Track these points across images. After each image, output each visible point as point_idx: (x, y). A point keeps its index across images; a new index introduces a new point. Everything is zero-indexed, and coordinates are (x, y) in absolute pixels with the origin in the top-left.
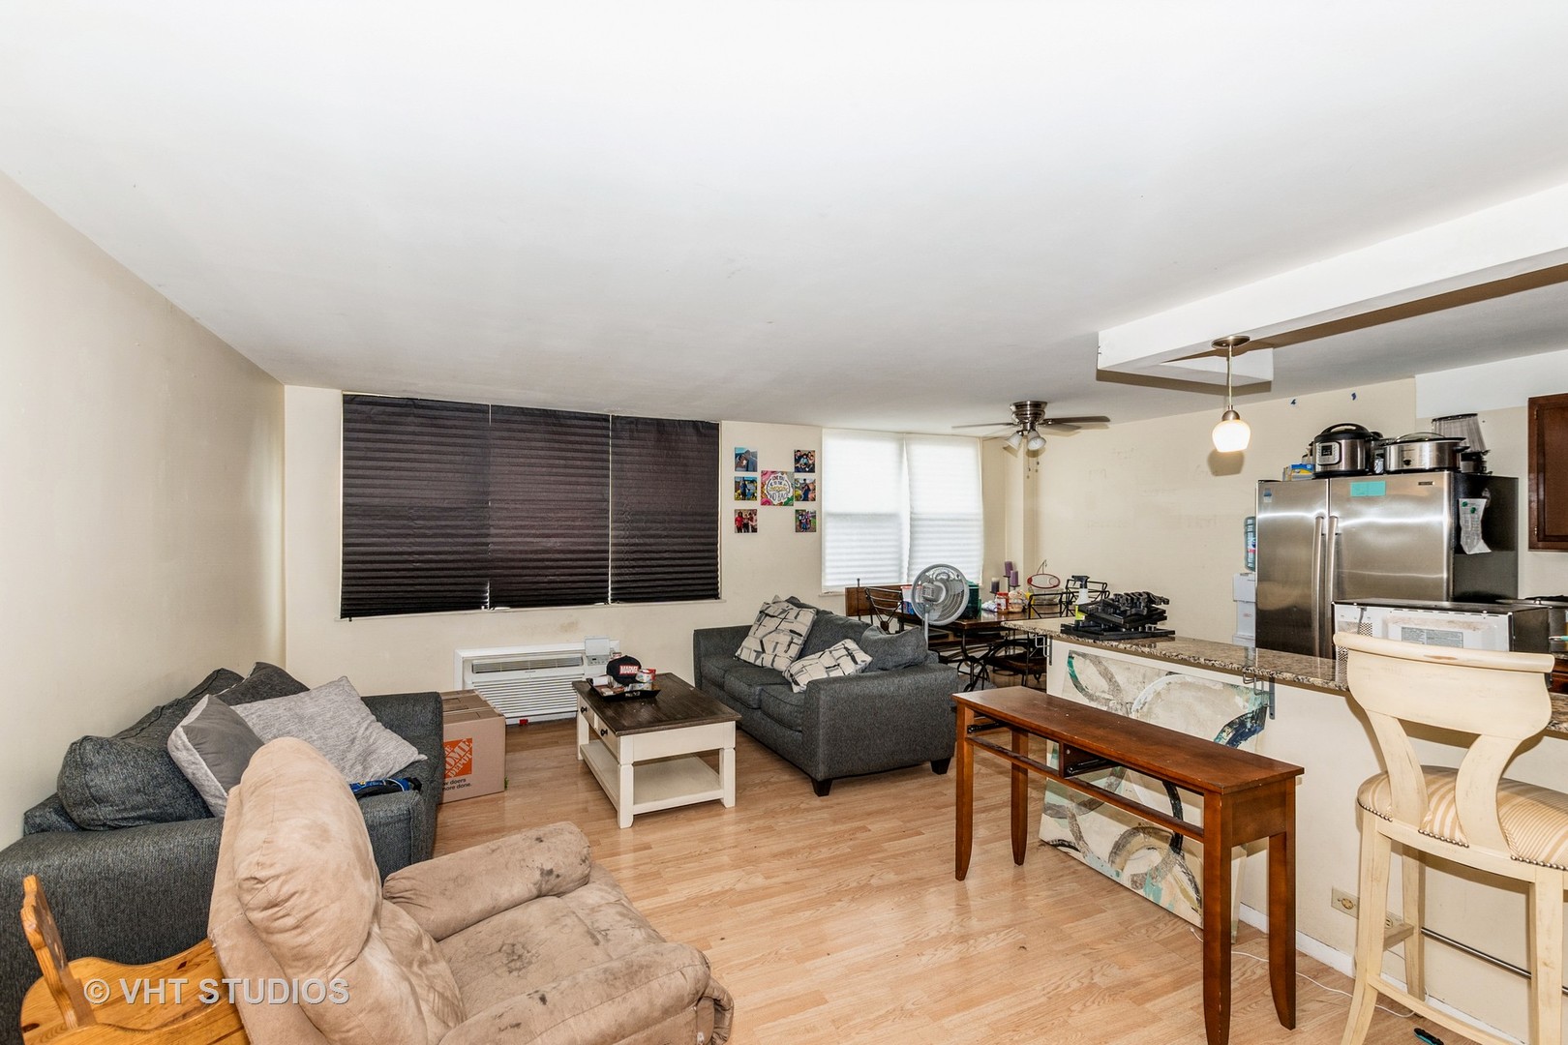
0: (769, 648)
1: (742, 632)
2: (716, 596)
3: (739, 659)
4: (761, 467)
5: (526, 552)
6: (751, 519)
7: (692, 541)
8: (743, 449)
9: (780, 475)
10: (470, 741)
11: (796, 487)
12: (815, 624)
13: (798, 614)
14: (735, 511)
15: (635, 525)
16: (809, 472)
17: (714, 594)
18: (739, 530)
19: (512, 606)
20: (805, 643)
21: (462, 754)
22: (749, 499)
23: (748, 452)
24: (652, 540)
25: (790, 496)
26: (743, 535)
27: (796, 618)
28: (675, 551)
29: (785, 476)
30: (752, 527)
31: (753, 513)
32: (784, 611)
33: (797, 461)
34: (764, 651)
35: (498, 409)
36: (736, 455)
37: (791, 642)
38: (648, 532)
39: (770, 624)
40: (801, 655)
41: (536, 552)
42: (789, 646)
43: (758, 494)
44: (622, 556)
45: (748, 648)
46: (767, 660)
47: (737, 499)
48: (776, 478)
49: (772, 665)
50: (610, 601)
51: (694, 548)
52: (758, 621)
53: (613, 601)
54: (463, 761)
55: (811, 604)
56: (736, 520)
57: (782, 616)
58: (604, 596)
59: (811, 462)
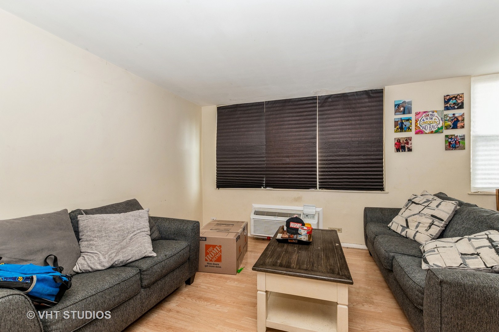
0: (412, 225)
1: (395, 212)
2: (381, 189)
3: (390, 229)
4: (414, 110)
5: (280, 164)
6: (407, 143)
7: (365, 157)
8: (400, 101)
9: (431, 113)
10: (220, 246)
11: (445, 120)
12: (456, 213)
13: (440, 204)
14: (395, 139)
15: (331, 150)
16: (458, 108)
17: (380, 188)
18: (398, 150)
19: (274, 188)
20: (446, 227)
21: (217, 252)
22: (405, 131)
23: (404, 102)
24: (340, 158)
25: (440, 126)
26: (401, 154)
27: (437, 206)
28: (354, 163)
29: (435, 114)
30: (408, 148)
31: (408, 140)
32: (428, 201)
33: (446, 102)
34: (408, 226)
35: (268, 103)
36: (395, 105)
37: (432, 224)
38: (338, 154)
39: (415, 209)
40: (442, 235)
41: (283, 164)
42: (430, 227)
43: (413, 127)
44: (324, 166)
45: (396, 223)
46: (410, 233)
47: (396, 132)
48: (428, 115)
49: (414, 237)
50: (318, 188)
51: (366, 161)
52: (406, 206)
53: (320, 188)
54: (218, 255)
55: (456, 198)
56: (396, 144)
57: (426, 204)
58: (315, 185)
59: (459, 101)
